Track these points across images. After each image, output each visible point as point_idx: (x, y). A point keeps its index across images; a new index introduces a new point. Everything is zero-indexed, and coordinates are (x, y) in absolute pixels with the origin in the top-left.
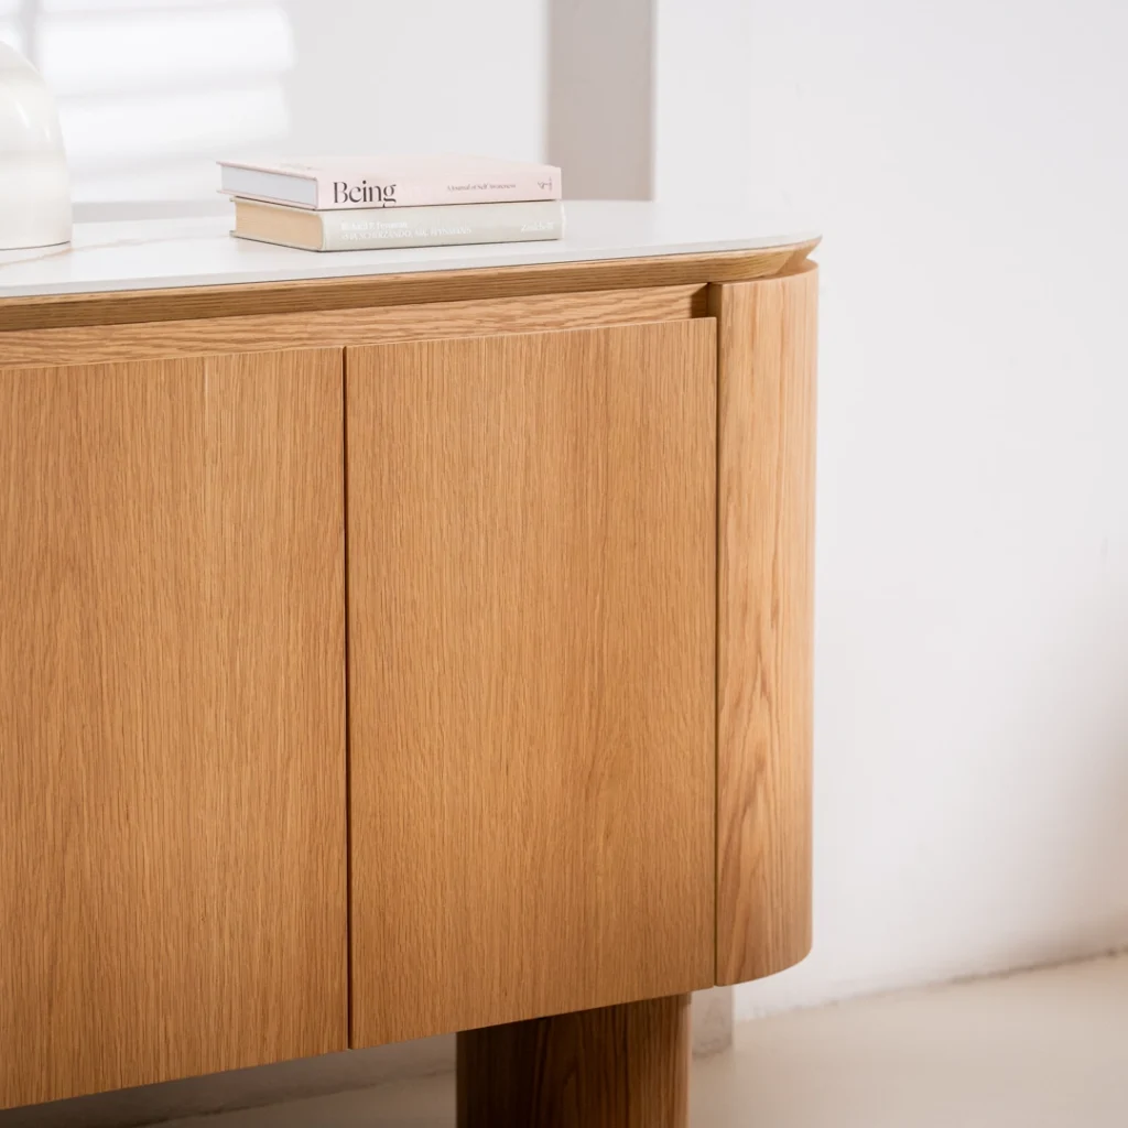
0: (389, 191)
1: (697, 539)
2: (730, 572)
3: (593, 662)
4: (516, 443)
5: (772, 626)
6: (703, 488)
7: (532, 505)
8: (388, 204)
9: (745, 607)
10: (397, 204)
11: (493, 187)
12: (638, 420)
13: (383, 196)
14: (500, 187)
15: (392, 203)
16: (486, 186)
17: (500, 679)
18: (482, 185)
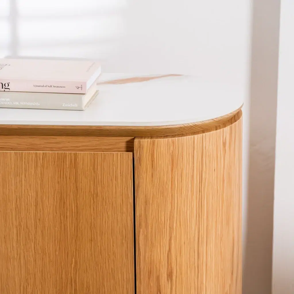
0: (7, 85)
1: (124, 241)
2: (141, 257)
3: (72, 285)
4: (31, 194)
5: (168, 280)
6: (127, 221)
7: (39, 220)
8: (6, 90)
9: (150, 273)
10: (11, 90)
11: (54, 87)
12: (92, 190)
13: (4, 87)
14: (58, 87)
15: (8, 90)
16: (51, 86)
17: (25, 286)
18: (50, 85)
